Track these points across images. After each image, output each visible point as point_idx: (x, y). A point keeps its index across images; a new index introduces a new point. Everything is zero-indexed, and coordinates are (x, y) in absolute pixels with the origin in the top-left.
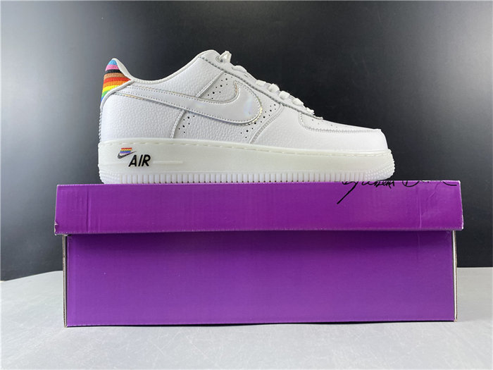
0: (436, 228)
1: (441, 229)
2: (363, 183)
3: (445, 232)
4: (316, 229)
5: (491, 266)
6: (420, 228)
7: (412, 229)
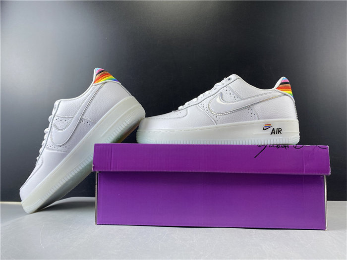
0: (314, 174)
1: (317, 174)
2: (270, 146)
3: (319, 176)
4: (242, 172)
5: (346, 200)
6: (304, 173)
7: (299, 174)
